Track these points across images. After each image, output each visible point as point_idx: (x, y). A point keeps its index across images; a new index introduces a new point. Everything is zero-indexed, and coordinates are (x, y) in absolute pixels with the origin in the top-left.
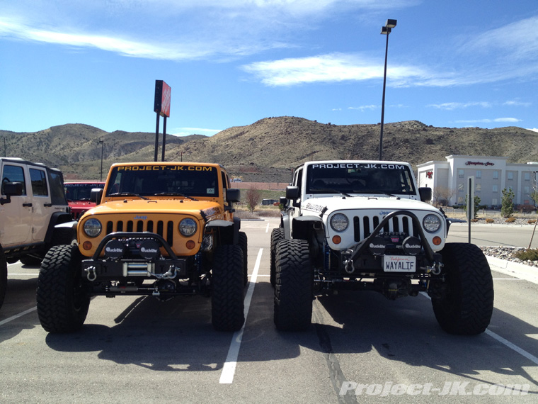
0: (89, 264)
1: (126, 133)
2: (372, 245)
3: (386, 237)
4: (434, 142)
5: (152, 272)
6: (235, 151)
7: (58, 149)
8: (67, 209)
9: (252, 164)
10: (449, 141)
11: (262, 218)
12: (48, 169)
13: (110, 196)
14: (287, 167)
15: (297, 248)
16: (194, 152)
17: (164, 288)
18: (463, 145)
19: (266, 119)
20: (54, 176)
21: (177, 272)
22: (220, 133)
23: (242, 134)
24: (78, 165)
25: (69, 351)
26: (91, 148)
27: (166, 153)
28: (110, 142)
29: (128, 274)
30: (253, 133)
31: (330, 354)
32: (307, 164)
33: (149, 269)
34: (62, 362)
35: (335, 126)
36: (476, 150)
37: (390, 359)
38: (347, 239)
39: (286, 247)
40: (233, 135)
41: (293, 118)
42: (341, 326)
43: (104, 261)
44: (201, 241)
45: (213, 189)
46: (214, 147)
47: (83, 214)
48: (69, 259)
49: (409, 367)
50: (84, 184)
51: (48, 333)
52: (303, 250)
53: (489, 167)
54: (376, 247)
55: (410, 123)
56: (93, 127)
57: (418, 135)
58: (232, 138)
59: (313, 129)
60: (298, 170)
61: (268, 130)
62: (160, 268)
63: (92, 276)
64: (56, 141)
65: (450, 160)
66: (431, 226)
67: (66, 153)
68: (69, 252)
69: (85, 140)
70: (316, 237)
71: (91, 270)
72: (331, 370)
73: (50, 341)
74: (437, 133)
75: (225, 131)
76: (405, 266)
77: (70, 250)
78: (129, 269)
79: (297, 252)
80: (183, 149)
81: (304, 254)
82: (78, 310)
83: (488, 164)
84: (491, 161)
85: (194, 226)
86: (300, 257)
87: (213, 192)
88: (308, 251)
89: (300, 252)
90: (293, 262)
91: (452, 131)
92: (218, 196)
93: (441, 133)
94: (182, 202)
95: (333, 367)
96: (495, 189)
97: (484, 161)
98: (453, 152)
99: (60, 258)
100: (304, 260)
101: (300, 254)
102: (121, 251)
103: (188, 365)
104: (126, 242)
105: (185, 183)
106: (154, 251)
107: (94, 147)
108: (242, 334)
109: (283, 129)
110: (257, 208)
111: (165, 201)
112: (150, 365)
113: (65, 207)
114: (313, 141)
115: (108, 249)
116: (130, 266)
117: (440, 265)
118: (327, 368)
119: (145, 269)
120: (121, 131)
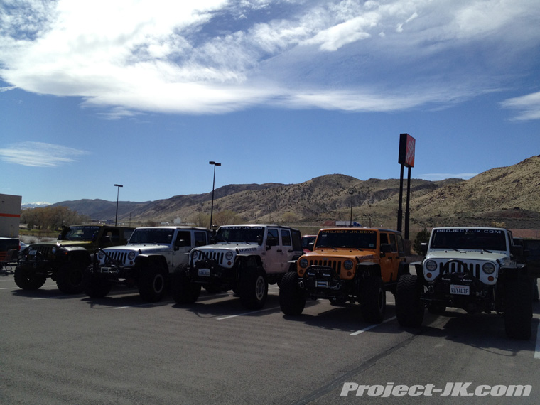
0: (301, 280)
2: (443, 278)
5: (328, 286)
7: (318, 198)
9: (517, 208)
16: (449, 197)
19: (534, 157)
22: (479, 175)
24: (335, 213)
28: (365, 190)
29: (318, 286)
30: (519, 173)
38: (435, 275)
39: (403, 278)
43: (307, 279)
44: (354, 272)
46: (472, 191)
48: (293, 278)
51: (285, 314)
54: (446, 279)
58: (493, 180)
61: (537, 170)
62: (332, 284)
64: (317, 190)
66: (488, 270)
67: (325, 202)
68: (294, 275)
71: (302, 283)
75: (484, 174)
76: (463, 291)
85: (352, 264)
87: (373, 246)
88: (415, 281)
90: (405, 286)
92: (376, 249)
94: (351, 251)
99: (290, 277)
102: (315, 275)
104: (318, 271)
106: (329, 275)
107: (349, 195)
115: (309, 274)
116: (319, 282)
119: (325, 284)
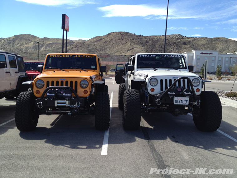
0: (39, 101)
1: (49, 38)
2: (169, 93)
3: (175, 89)
4: (187, 44)
5: (68, 104)
6: (98, 47)
7: (18, 45)
8: (25, 74)
9: (106, 53)
10: (193, 43)
11: (111, 78)
12: (16, 56)
13: (47, 69)
14: (121, 55)
15: (134, 94)
16: (80, 48)
17: (73, 111)
18: (199, 45)
19: (112, 33)
20: (19, 59)
21: (80, 104)
23: (101, 39)
24: (27, 53)
25: (31, 140)
26: (33, 45)
27: (67, 48)
28: (42, 43)
29: (57, 105)
30: (106, 39)
31: (149, 141)
32: (137, 54)
33: (67, 103)
34: (28, 145)
35: (143, 36)
36: (205, 48)
37: (176, 143)
38: (157, 89)
39: (129, 93)
40: (97, 40)
41: (124, 32)
42: (152, 128)
43: (46, 99)
44: (90, 90)
45: (94, 66)
46: (89, 45)
47: (35, 77)
48: (29, 98)
49: (185, 147)
50: (32, 63)
51: (20, 131)
52: (137, 94)
53: (211, 55)
54: (171, 93)
55: (176, 35)
56: (33, 36)
57: (180, 41)
58: (97, 41)
59: (133, 37)
60: (132, 57)
61: (113, 38)
62: (72, 103)
63: (40, 106)
64: (17, 42)
65: (194, 52)
66: (195, 84)
67: (22, 48)
68: (29, 95)
69: (30, 42)
70: (142, 88)
71: (40, 103)
72: (151, 148)
73: (21, 135)
74: (188, 40)
75: (93, 38)
76: (184, 102)
77: (29, 94)
78: (58, 103)
79: (134, 95)
80: (74, 46)
81: (137, 96)
82: (34, 121)
83: (210, 54)
84: (211, 52)
85: (87, 83)
86: (135, 98)
87: (94, 67)
88: (139, 95)
89: (135, 95)
90: (132, 100)
91: (195, 39)
92: (97, 69)
93: (190, 40)
94: (80, 72)
95: (151, 147)
96: (213, 65)
97: (209, 52)
98: (195, 48)
99: (25, 97)
100: (137, 99)
101: (135, 96)
102: (54, 95)
103: (86, 146)
104: (56, 91)
105: (80, 63)
106: (69, 95)
107: (34, 45)
108: (108, 131)
109: (120, 37)
110: (108, 73)
111: (73, 71)
112: (69, 146)
113: (25, 73)
114: (133, 43)
115: (48, 94)
116: (58, 102)
117: (200, 101)
118: (149, 147)
119: (65, 103)
120: (46, 38)
